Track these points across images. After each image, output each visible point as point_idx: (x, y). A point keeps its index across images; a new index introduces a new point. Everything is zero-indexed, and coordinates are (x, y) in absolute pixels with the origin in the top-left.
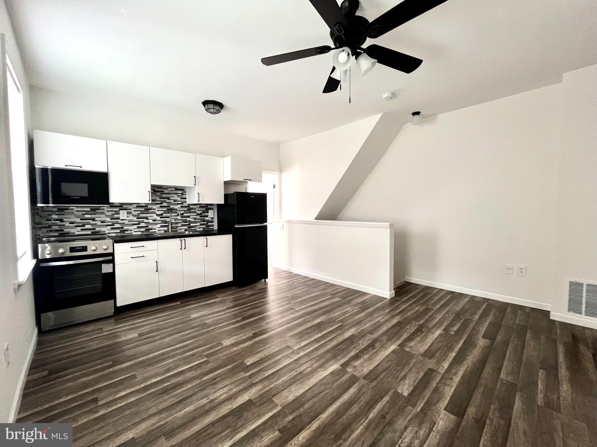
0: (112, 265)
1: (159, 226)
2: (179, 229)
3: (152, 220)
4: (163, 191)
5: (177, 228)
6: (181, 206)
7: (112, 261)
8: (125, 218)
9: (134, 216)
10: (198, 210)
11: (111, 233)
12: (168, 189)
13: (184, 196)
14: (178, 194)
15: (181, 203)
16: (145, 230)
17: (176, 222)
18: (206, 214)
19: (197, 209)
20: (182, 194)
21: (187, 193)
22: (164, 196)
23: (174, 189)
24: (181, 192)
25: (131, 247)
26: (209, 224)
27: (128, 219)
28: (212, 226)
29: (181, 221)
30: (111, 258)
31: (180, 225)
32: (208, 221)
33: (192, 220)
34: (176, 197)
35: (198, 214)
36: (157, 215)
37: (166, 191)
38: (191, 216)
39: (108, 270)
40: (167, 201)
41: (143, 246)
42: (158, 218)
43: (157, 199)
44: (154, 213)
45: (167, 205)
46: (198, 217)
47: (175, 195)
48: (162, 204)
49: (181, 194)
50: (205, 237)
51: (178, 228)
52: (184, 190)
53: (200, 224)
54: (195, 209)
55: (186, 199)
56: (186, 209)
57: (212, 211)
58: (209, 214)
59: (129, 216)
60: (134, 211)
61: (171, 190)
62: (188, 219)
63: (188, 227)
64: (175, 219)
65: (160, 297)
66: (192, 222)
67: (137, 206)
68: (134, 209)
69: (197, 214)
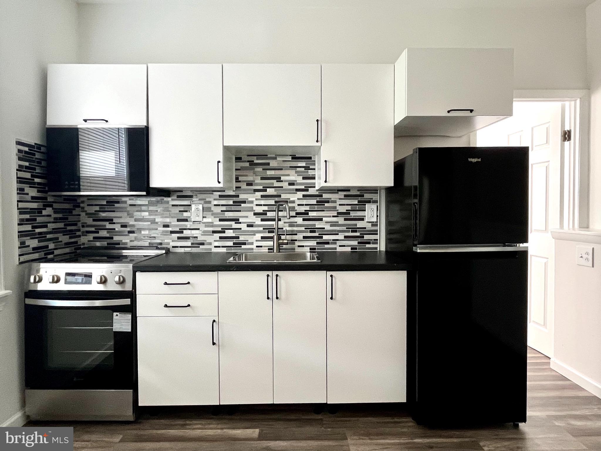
0: (129, 316)
1: (258, 236)
2: (299, 246)
3: (246, 225)
4: (268, 164)
5: (294, 244)
6: (304, 196)
7: (131, 309)
8: (200, 219)
9: (214, 215)
10: (340, 205)
11: (177, 247)
12: (278, 159)
13: (311, 172)
14: (298, 169)
15: (303, 187)
16: (234, 244)
17: (292, 231)
18: (359, 214)
19: (338, 200)
20: (307, 168)
21: (316, 167)
22: (270, 173)
23: (290, 158)
24: (303, 164)
25: (166, 284)
26: (366, 237)
27: (205, 220)
28: (373, 243)
29: (303, 229)
30: (127, 302)
31: (300, 236)
32: (364, 231)
33: (328, 227)
34: (293, 176)
35: (340, 214)
36: (255, 214)
37: (273, 164)
38: (324, 219)
39: (124, 327)
40: (276, 184)
41: (189, 283)
42: (258, 221)
43: (256, 182)
44: (251, 209)
45: (275, 193)
46: (341, 220)
47: (292, 172)
48: (266, 191)
49: (303, 169)
50: (329, 273)
51: (297, 243)
52: (310, 158)
53: (345, 237)
54: (335, 202)
55: (314, 178)
56: (314, 202)
57: (374, 206)
58: (366, 213)
59: (207, 216)
60: (215, 205)
61: (284, 161)
62: (318, 224)
63: (318, 243)
64: (291, 225)
65: (220, 406)
66: (328, 231)
67: (220, 196)
68: (216, 202)
69: (338, 213)
